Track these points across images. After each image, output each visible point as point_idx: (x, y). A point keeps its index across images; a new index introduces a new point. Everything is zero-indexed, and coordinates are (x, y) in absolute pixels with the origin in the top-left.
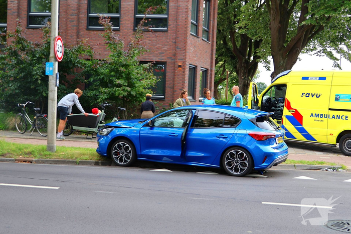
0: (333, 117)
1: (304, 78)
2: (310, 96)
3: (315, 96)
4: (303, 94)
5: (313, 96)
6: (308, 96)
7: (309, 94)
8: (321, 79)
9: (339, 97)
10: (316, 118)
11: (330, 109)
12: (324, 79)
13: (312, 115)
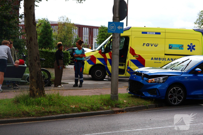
0: (169, 59)
1: (143, 33)
2: (150, 45)
3: (153, 46)
4: (144, 44)
5: (152, 46)
6: (149, 46)
7: (149, 44)
8: (157, 33)
9: (172, 46)
10: (155, 61)
11: (165, 54)
12: (159, 33)
13: (152, 59)
